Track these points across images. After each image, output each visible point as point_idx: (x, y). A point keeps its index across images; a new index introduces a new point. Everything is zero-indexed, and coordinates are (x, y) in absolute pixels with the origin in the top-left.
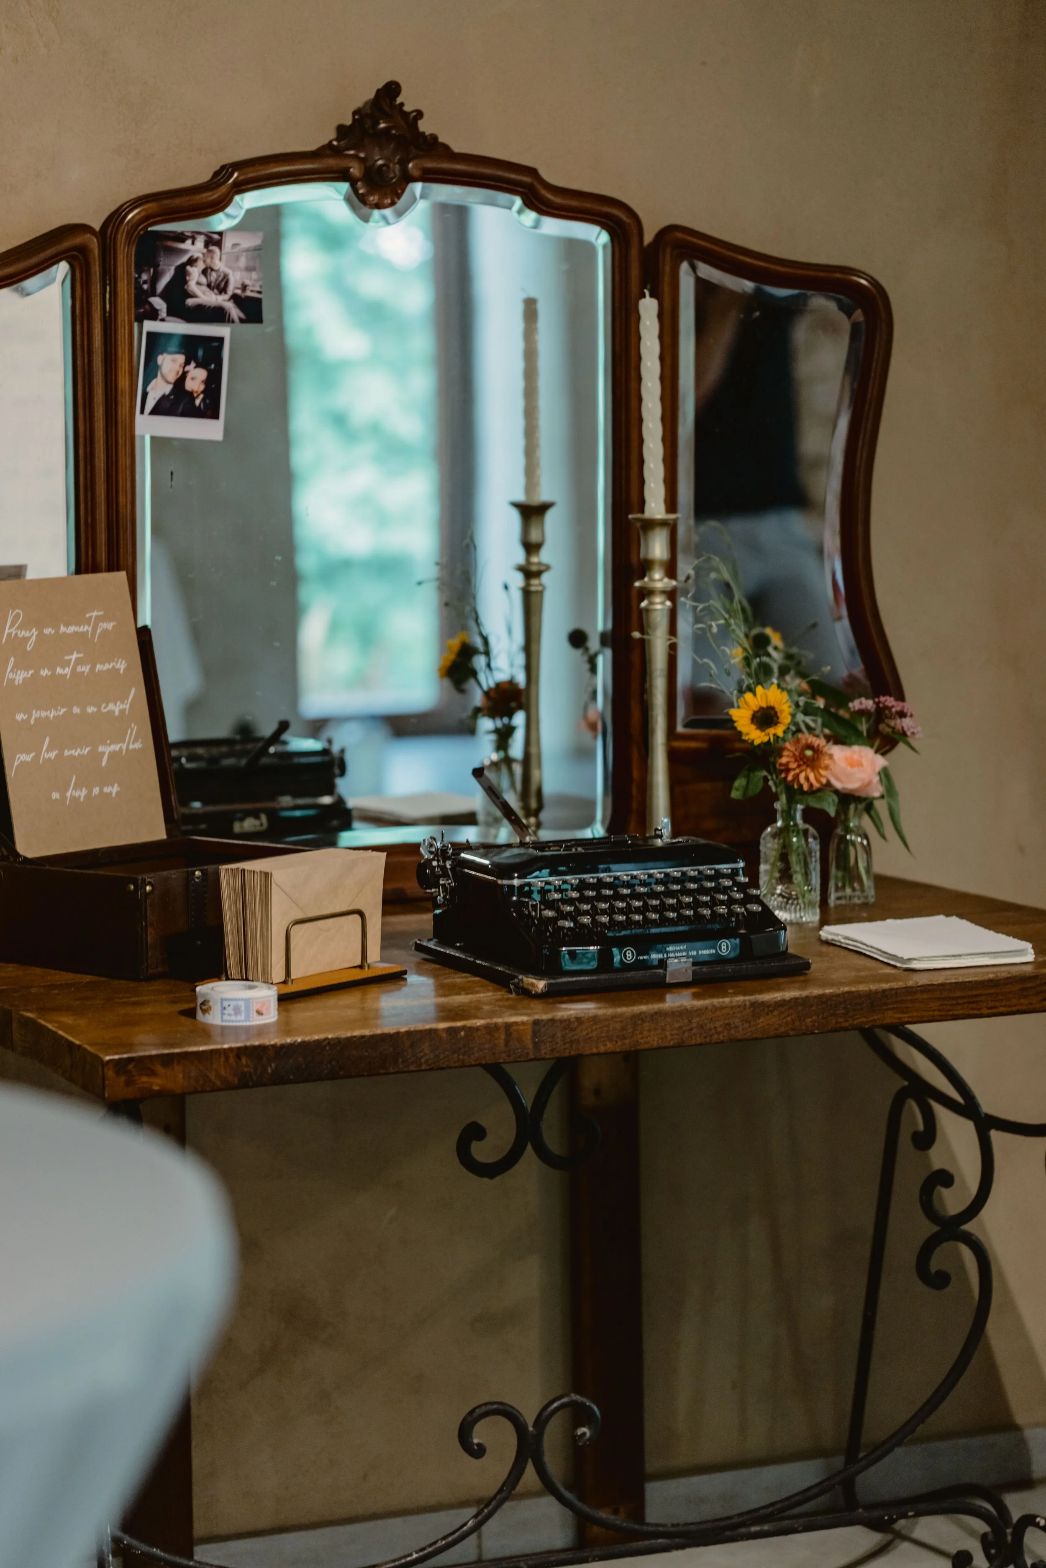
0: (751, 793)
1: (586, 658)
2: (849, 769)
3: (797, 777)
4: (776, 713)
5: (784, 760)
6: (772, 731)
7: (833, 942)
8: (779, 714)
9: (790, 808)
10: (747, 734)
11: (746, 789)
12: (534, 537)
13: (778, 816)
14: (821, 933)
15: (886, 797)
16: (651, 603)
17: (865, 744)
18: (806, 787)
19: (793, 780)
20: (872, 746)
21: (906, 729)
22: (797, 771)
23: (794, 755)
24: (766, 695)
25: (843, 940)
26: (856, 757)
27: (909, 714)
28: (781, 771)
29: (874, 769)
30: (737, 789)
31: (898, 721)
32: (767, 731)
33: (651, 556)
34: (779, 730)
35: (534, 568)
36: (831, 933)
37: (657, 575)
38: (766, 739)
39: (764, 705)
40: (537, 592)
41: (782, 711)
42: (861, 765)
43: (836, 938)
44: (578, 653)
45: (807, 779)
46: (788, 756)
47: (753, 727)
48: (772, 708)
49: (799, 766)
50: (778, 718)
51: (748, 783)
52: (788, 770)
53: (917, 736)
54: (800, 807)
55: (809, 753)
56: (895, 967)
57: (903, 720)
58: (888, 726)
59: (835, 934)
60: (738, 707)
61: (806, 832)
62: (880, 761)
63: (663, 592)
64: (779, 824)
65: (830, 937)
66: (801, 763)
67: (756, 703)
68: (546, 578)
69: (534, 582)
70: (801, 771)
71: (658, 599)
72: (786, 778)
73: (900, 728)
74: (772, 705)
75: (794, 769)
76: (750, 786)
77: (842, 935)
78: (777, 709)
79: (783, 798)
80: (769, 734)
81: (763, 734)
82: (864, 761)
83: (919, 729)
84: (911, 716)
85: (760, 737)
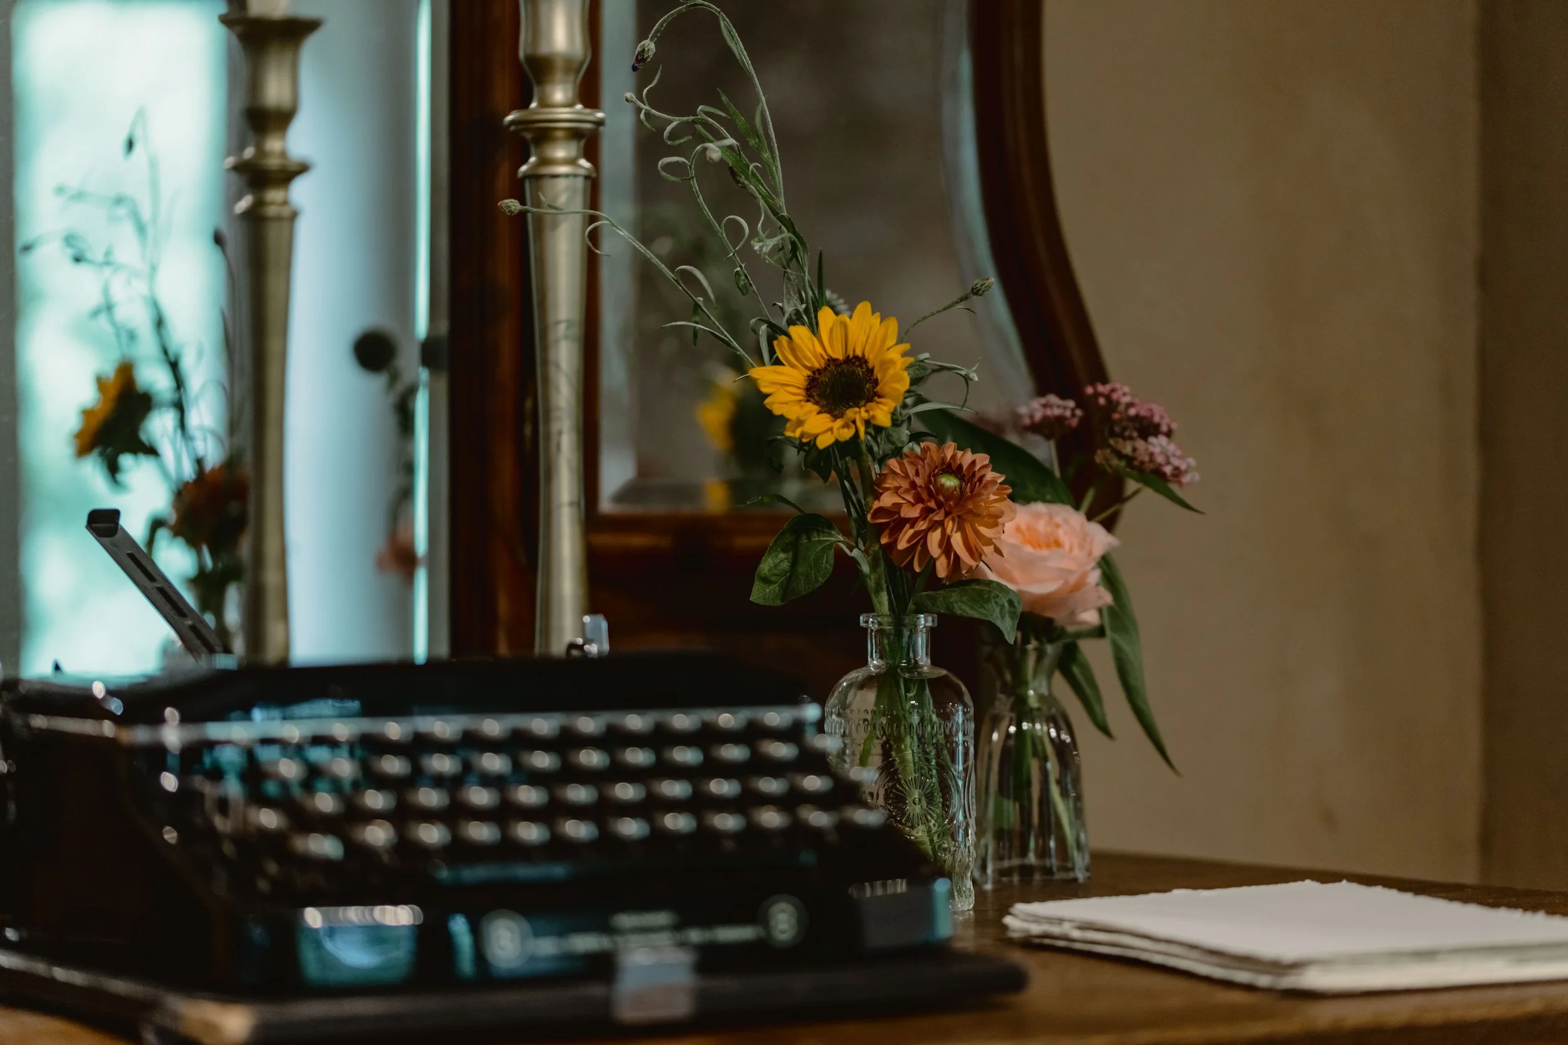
0: (802, 588)
1: (392, 399)
2: (1029, 549)
3: (921, 539)
4: (871, 371)
5: (887, 500)
6: (858, 414)
7: (1047, 941)
8: (878, 374)
9: (898, 624)
10: (800, 423)
11: (791, 575)
12: (275, 92)
13: (871, 646)
14: (1008, 920)
15: (1108, 632)
16: (545, 161)
17: (1057, 499)
18: (942, 569)
19: (911, 550)
20: (1077, 507)
21: (1160, 459)
22: (922, 525)
23: (913, 485)
24: (844, 325)
25: (1076, 934)
26: (1042, 526)
27: (1164, 428)
28: (880, 529)
29: (1090, 554)
30: (766, 581)
31: (1140, 444)
32: (850, 413)
33: (543, 50)
34: (882, 414)
35: (273, 163)
36: (1037, 919)
37: (559, 93)
38: (847, 434)
39: (839, 355)
40: (279, 218)
41: (886, 364)
42: (1058, 544)
43: (1055, 930)
44: (374, 384)
45: (946, 546)
46: (896, 490)
47: (811, 407)
48: (861, 361)
49: (926, 512)
50: (876, 382)
51: (794, 564)
52: (899, 524)
53: (1186, 479)
54: (924, 621)
55: (949, 482)
56: (1250, 988)
57: (1152, 439)
58: (1120, 455)
59: (1050, 920)
60: (777, 362)
61: (937, 685)
62: (1100, 539)
63: (575, 134)
64: (874, 664)
65: (1036, 929)
66: (932, 504)
67: (819, 349)
68: (301, 192)
69: (274, 195)
70: (933, 527)
71: (560, 152)
72: (893, 544)
73: (1146, 458)
74: (859, 353)
75: (913, 522)
76: (801, 569)
77: (1070, 921)
78: (872, 360)
79: (883, 601)
80: (854, 422)
81: (839, 422)
82: (1061, 534)
83: (1191, 461)
84: (1169, 434)
85: (831, 429)
